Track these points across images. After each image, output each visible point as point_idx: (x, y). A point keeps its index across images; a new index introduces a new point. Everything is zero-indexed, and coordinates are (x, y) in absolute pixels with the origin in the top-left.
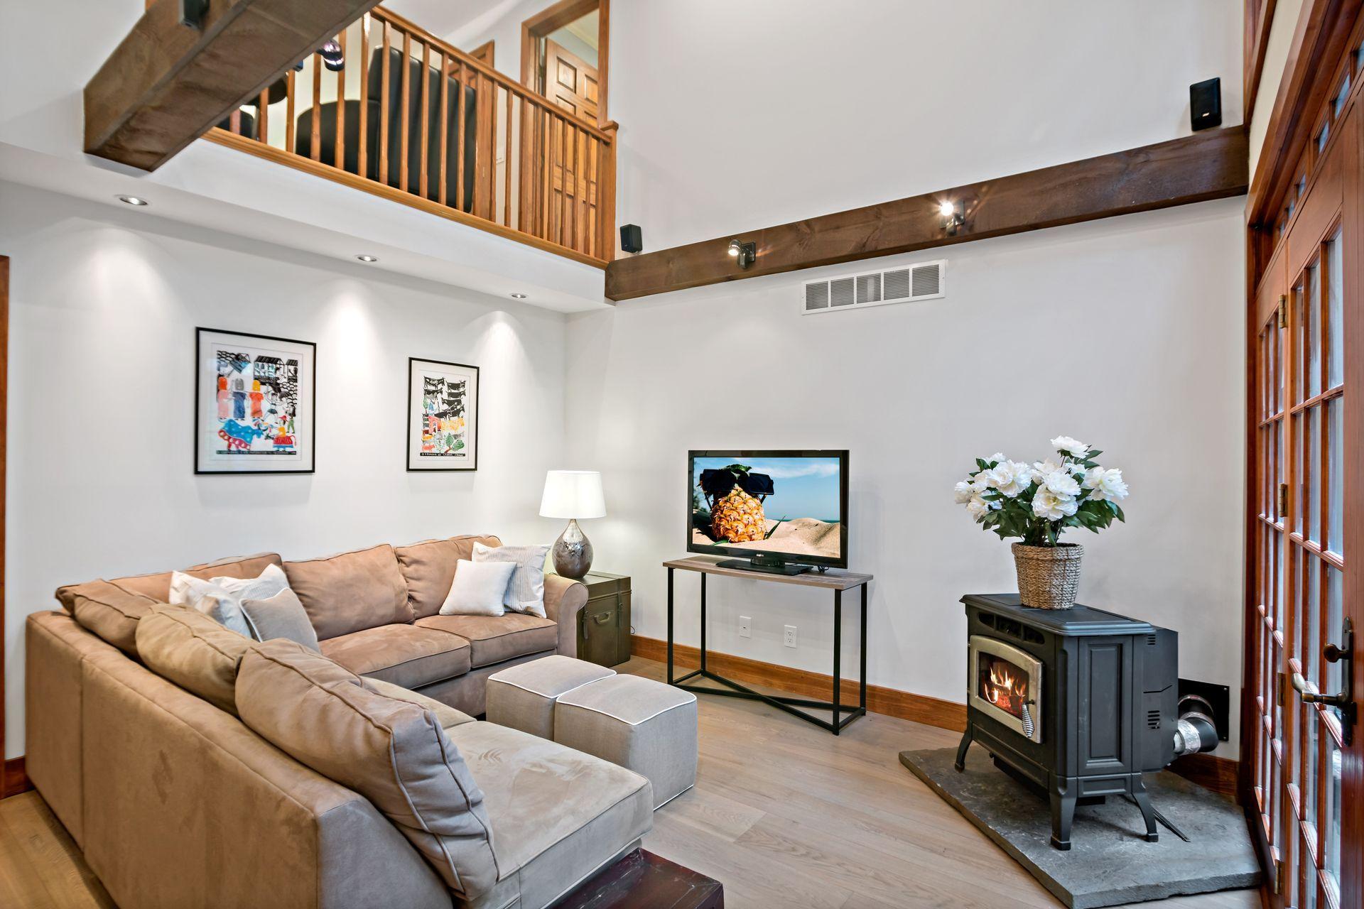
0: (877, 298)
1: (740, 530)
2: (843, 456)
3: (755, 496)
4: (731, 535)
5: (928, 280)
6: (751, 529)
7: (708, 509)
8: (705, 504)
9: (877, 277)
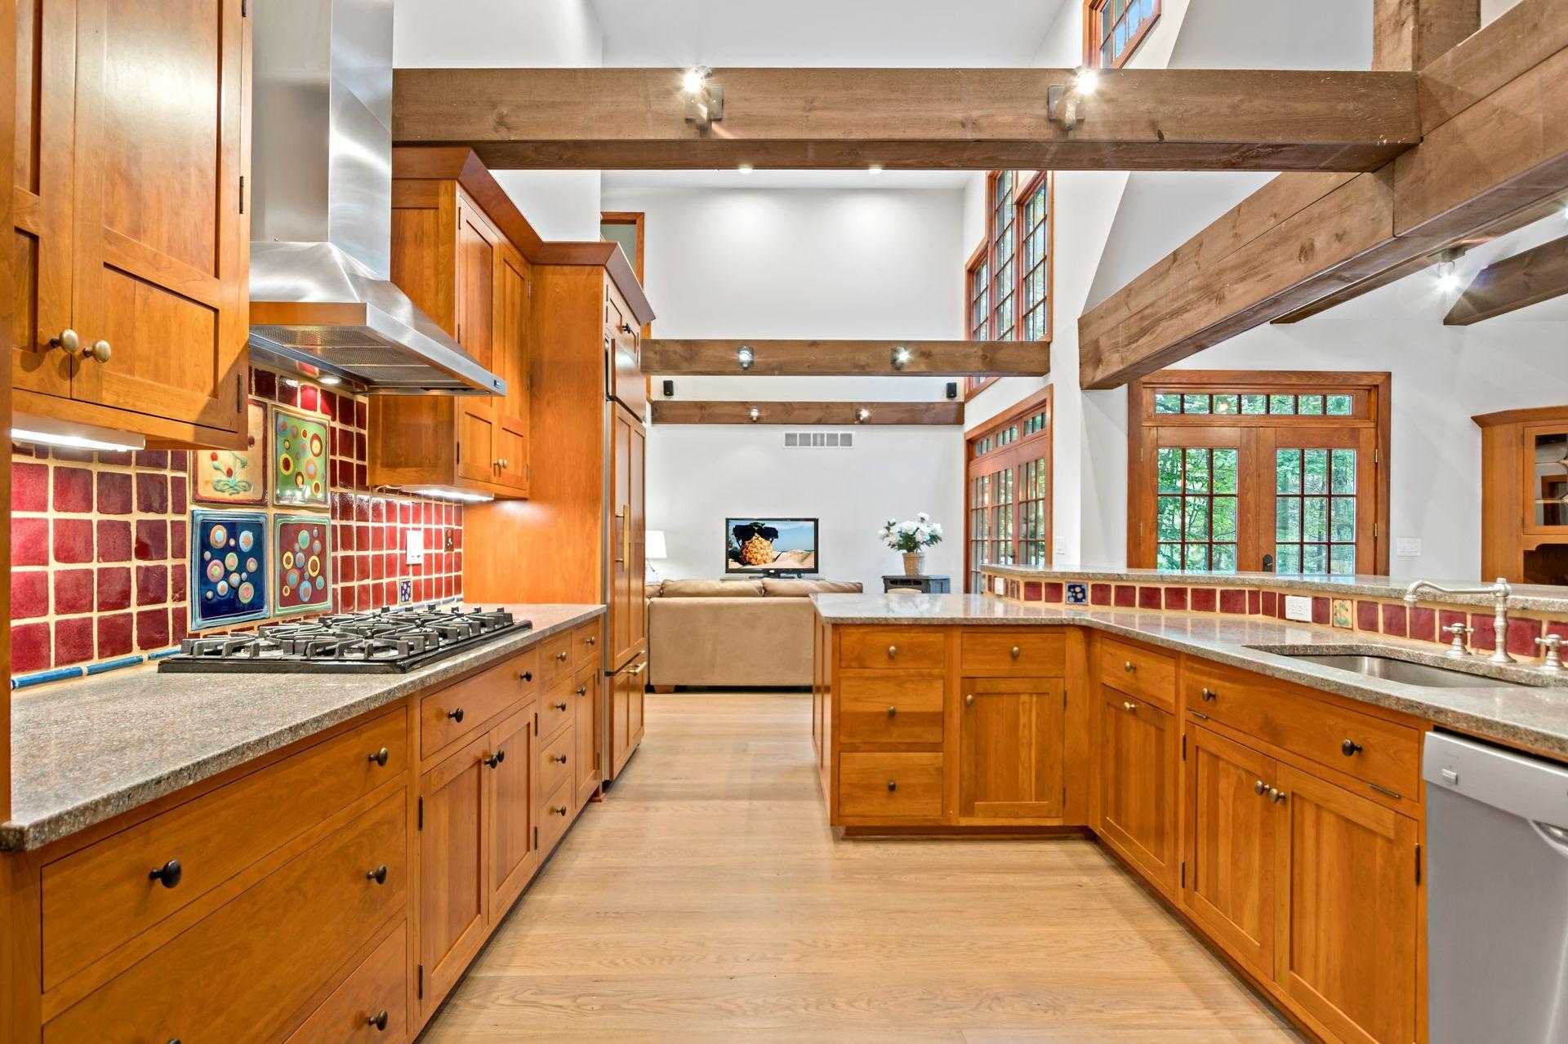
0: (822, 444)
1: (759, 558)
2: (816, 521)
3: (768, 540)
4: (753, 561)
5: (847, 440)
6: (765, 557)
7: (739, 548)
8: (736, 545)
9: (822, 435)
